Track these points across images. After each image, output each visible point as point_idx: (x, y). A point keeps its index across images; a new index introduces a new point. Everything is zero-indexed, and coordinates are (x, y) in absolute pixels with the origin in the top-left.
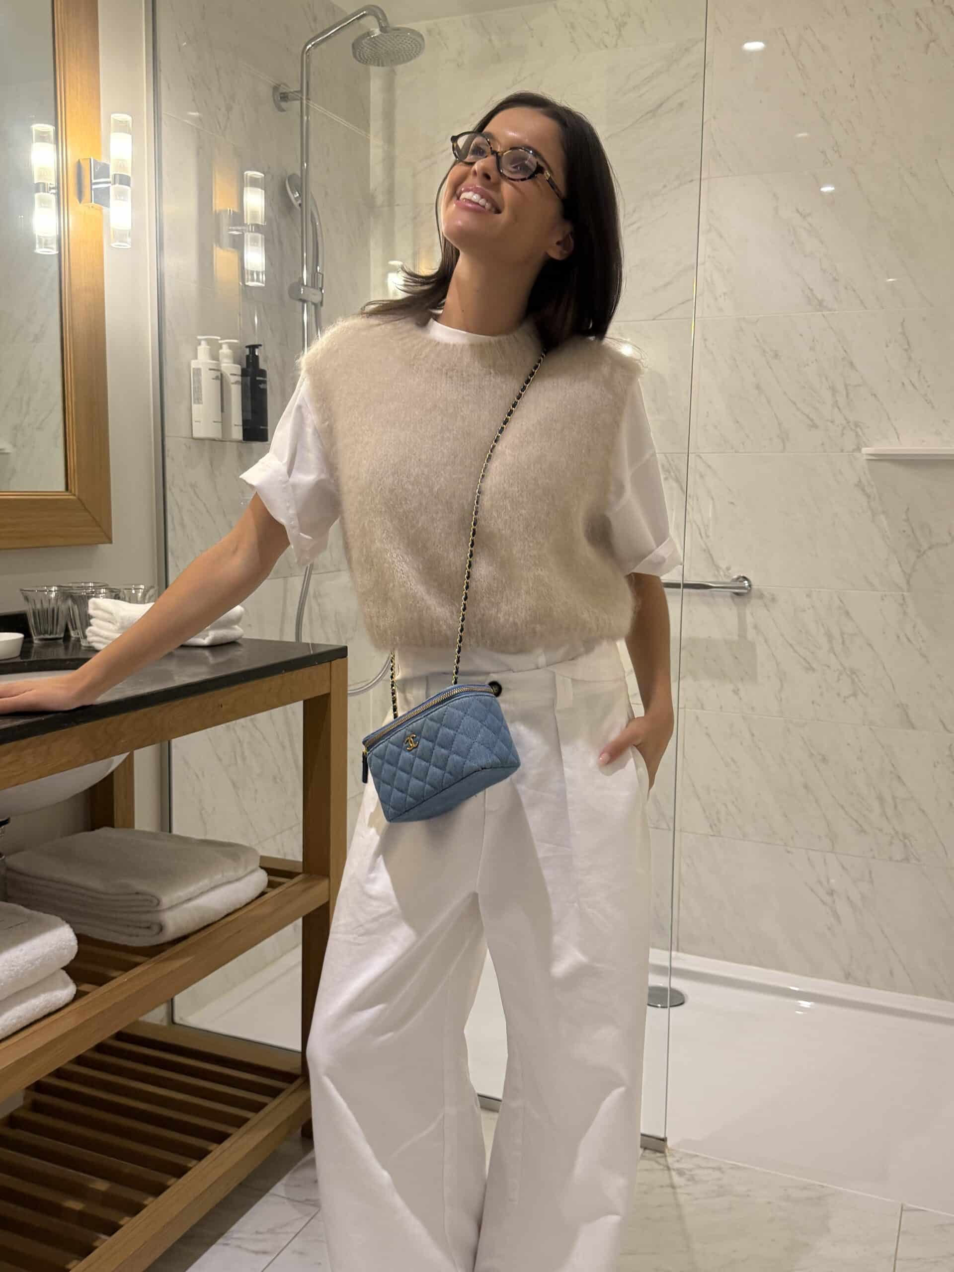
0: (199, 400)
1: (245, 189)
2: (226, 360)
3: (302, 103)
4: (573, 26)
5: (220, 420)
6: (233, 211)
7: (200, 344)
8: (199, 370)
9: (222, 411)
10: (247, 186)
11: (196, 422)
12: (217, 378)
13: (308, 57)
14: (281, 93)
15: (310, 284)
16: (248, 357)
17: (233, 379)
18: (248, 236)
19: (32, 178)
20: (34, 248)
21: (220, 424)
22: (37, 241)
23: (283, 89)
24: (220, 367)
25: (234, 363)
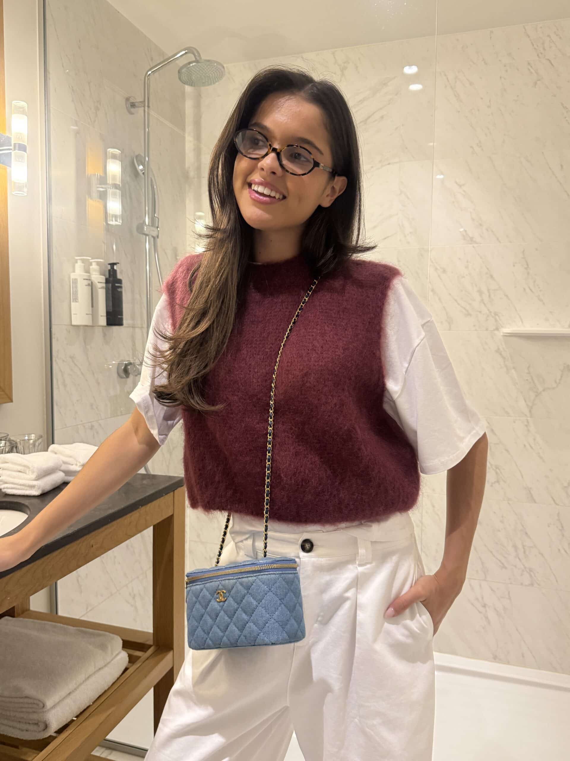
0: (76, 300)
2: (94, 273)
3: (144, 110)
5: (91, 313)
6: (100, 175)
7: (77, 262)
8: (76, 279)
9: (92, 306)
11: (74, 314)
12: (89, 285)
13: (148, 79)
14: (131, 103)
15: (151, 225)
16: (109, 270)
17: (99, 285)
18: (110, 191)
21: (91, 316)
23: (132, 100)
24: (91, 277)
25: (101, 274)
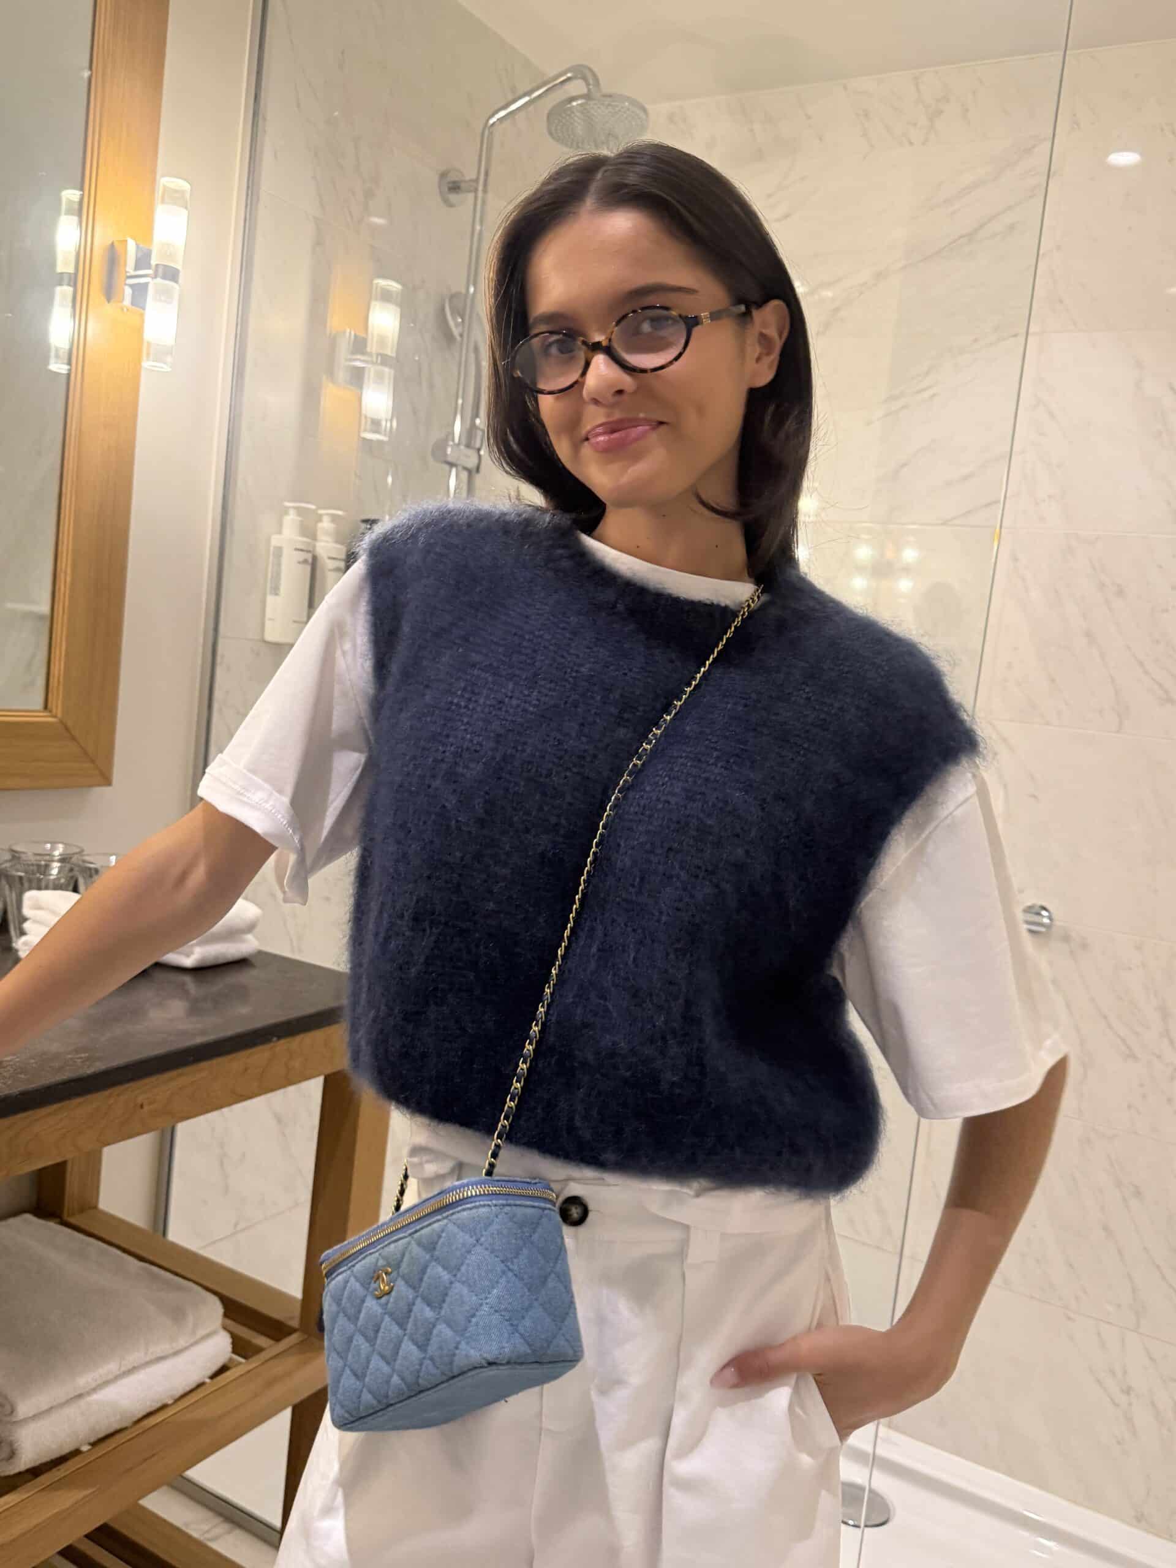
1: (373, 303)
2: (324, 538)
3: (476, 198)
4: (866, 115)
7: (286, 511)
8: (281, 548)
9: (310, 606)
10: (376, 300)
11: (270, 619)
12: (305, 561)
13: (491, 133)
14: (449, 183)
15: (464, 441)
17: (331, 564)
18: (371, 371)
19: (53, 265)
20: (48, 364)
22: (53, 354)
23: (453, 177)
24: (314, 546)
25: (337, 542)
